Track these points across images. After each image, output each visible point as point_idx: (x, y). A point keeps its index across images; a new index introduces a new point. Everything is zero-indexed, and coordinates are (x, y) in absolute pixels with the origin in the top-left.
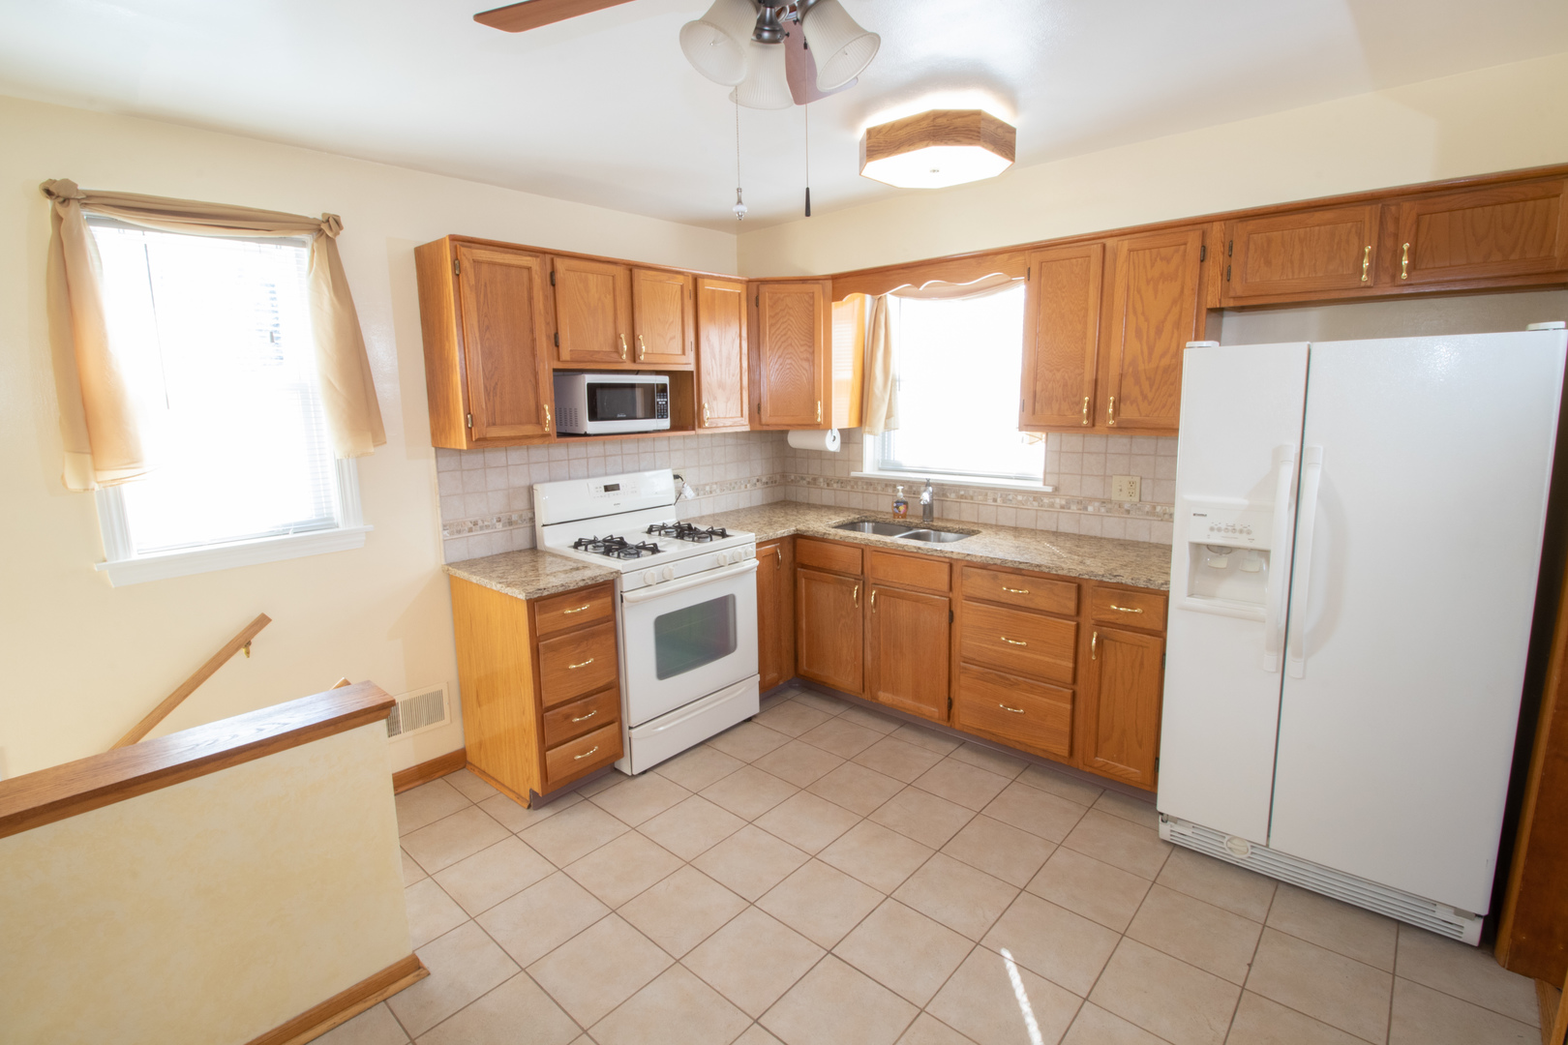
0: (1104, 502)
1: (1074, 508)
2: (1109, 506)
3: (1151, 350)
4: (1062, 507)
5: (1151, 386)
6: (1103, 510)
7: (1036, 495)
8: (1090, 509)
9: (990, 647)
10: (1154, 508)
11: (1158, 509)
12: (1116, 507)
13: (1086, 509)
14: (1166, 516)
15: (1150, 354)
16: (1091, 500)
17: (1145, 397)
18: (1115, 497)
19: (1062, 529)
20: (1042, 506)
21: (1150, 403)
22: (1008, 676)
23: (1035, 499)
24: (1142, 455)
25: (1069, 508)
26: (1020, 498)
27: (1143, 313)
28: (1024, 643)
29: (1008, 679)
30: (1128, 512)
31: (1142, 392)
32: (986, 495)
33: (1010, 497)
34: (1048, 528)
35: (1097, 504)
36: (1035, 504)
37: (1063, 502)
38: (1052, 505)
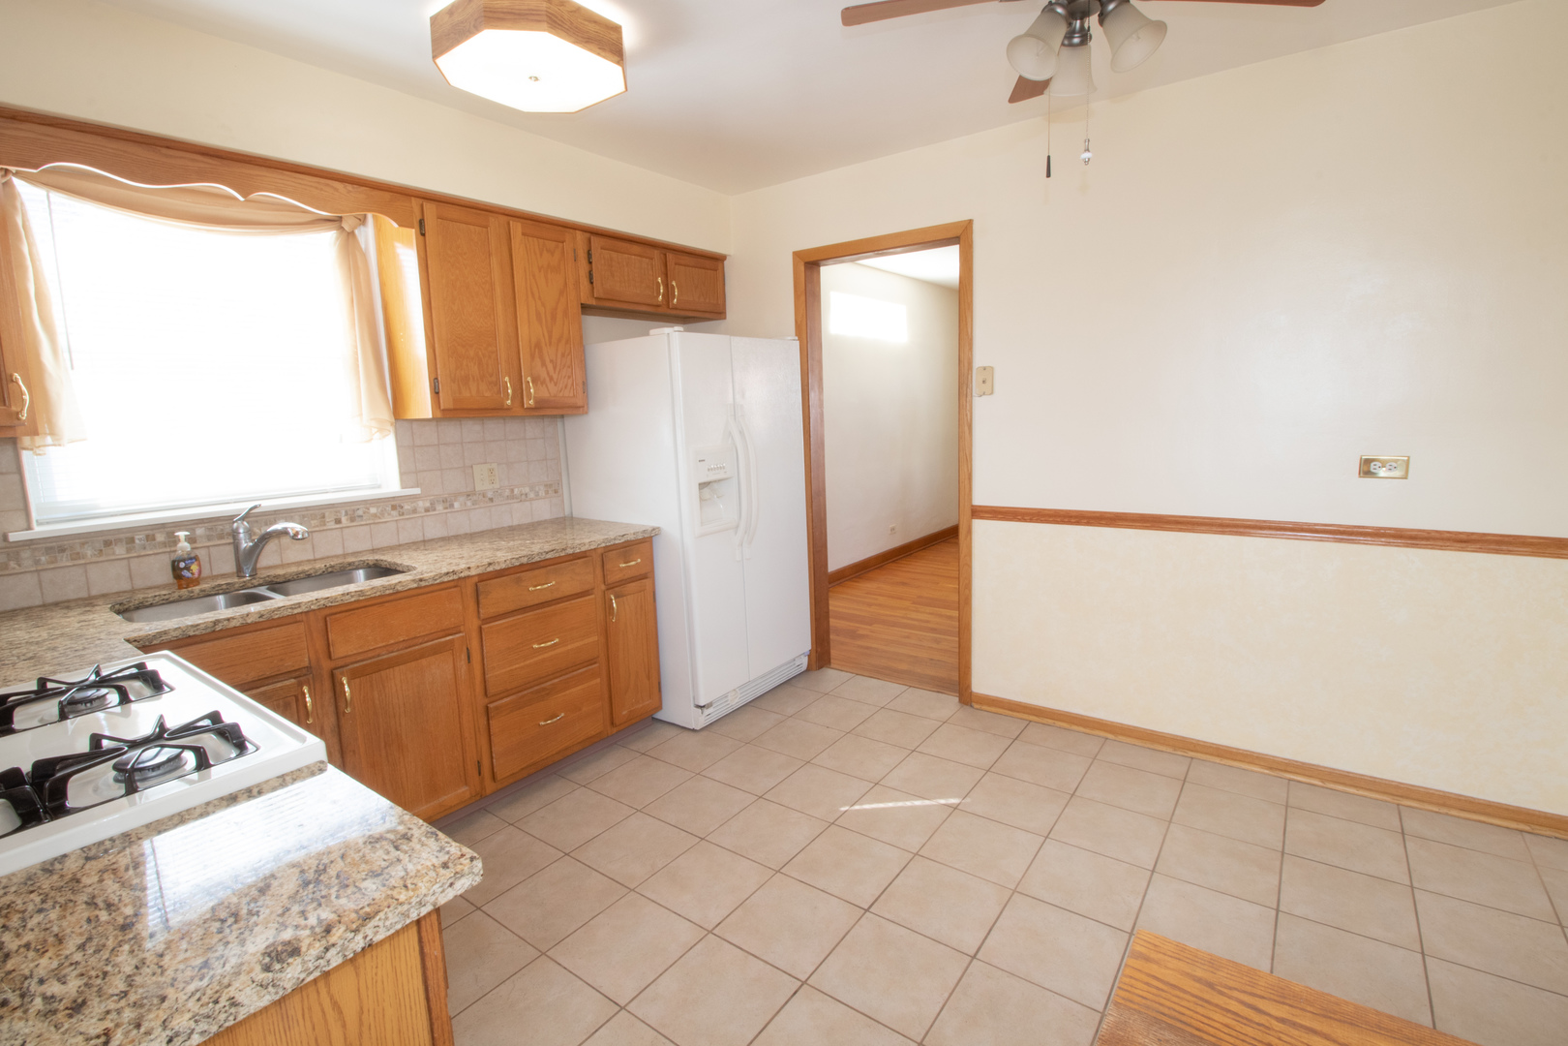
0: (468, 495)
1: (440, 508)
2: (475, 498)
3: (550, 333)
4: (427, 510)
5: (555, 368)
6: (469, 503)
7: (394, 504)
8: (457, 505)
9: (522, 664)
10: (512, 491)
11: (516, 491)
12: (481, 497)
13: (452, 506)
14: (523, 497)
15: (550, 337)
16: (456, 495)
17: (551, 379)
18: (479, 487)
19: (429, 535)
20: (403, 514)
21: (555, 385)
22: (543, 686)
23: (394, 508)
24: (494, 441)
25: (435, 510)
26: (373, 510)
27: (540, 298)
28: (557, 640)
29: (544, 689)
30: (491, 500)
31: (548, 373)
32: (324, 517)
33: (360, 512)
34: (414, 539)
35: (462, 499)
36: (394, 513)
37: (428, 504)
38: (415, 511)
